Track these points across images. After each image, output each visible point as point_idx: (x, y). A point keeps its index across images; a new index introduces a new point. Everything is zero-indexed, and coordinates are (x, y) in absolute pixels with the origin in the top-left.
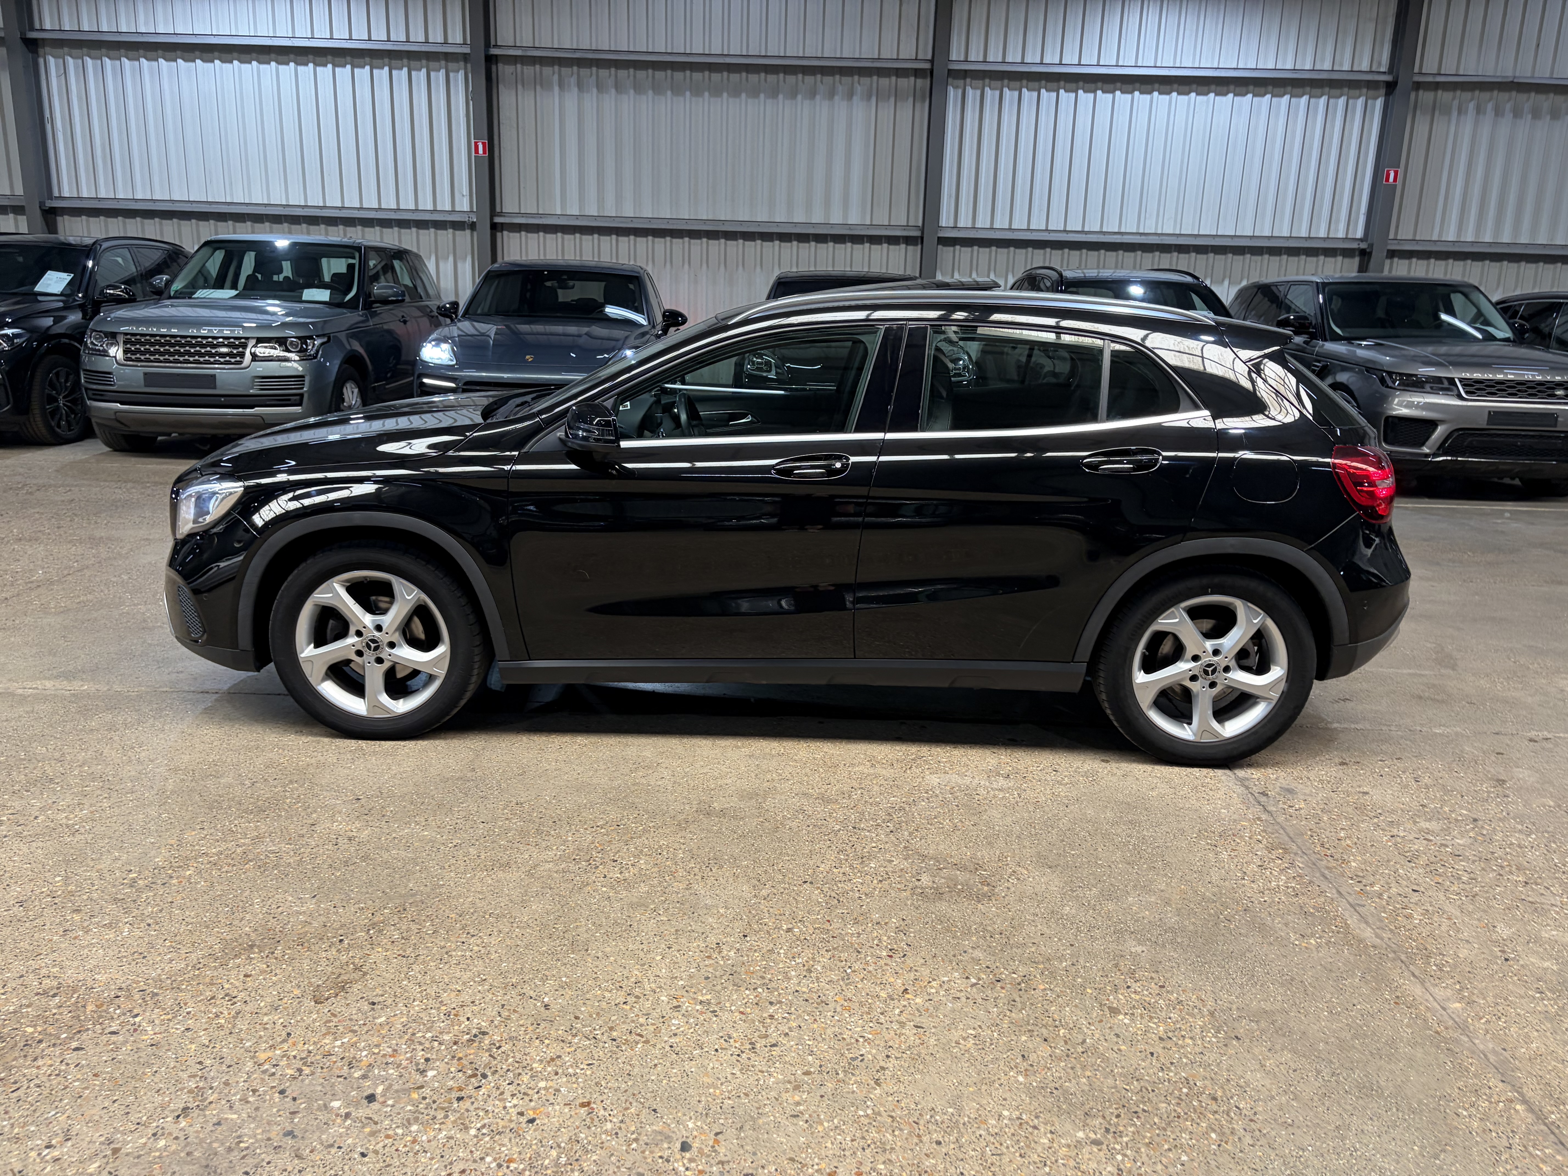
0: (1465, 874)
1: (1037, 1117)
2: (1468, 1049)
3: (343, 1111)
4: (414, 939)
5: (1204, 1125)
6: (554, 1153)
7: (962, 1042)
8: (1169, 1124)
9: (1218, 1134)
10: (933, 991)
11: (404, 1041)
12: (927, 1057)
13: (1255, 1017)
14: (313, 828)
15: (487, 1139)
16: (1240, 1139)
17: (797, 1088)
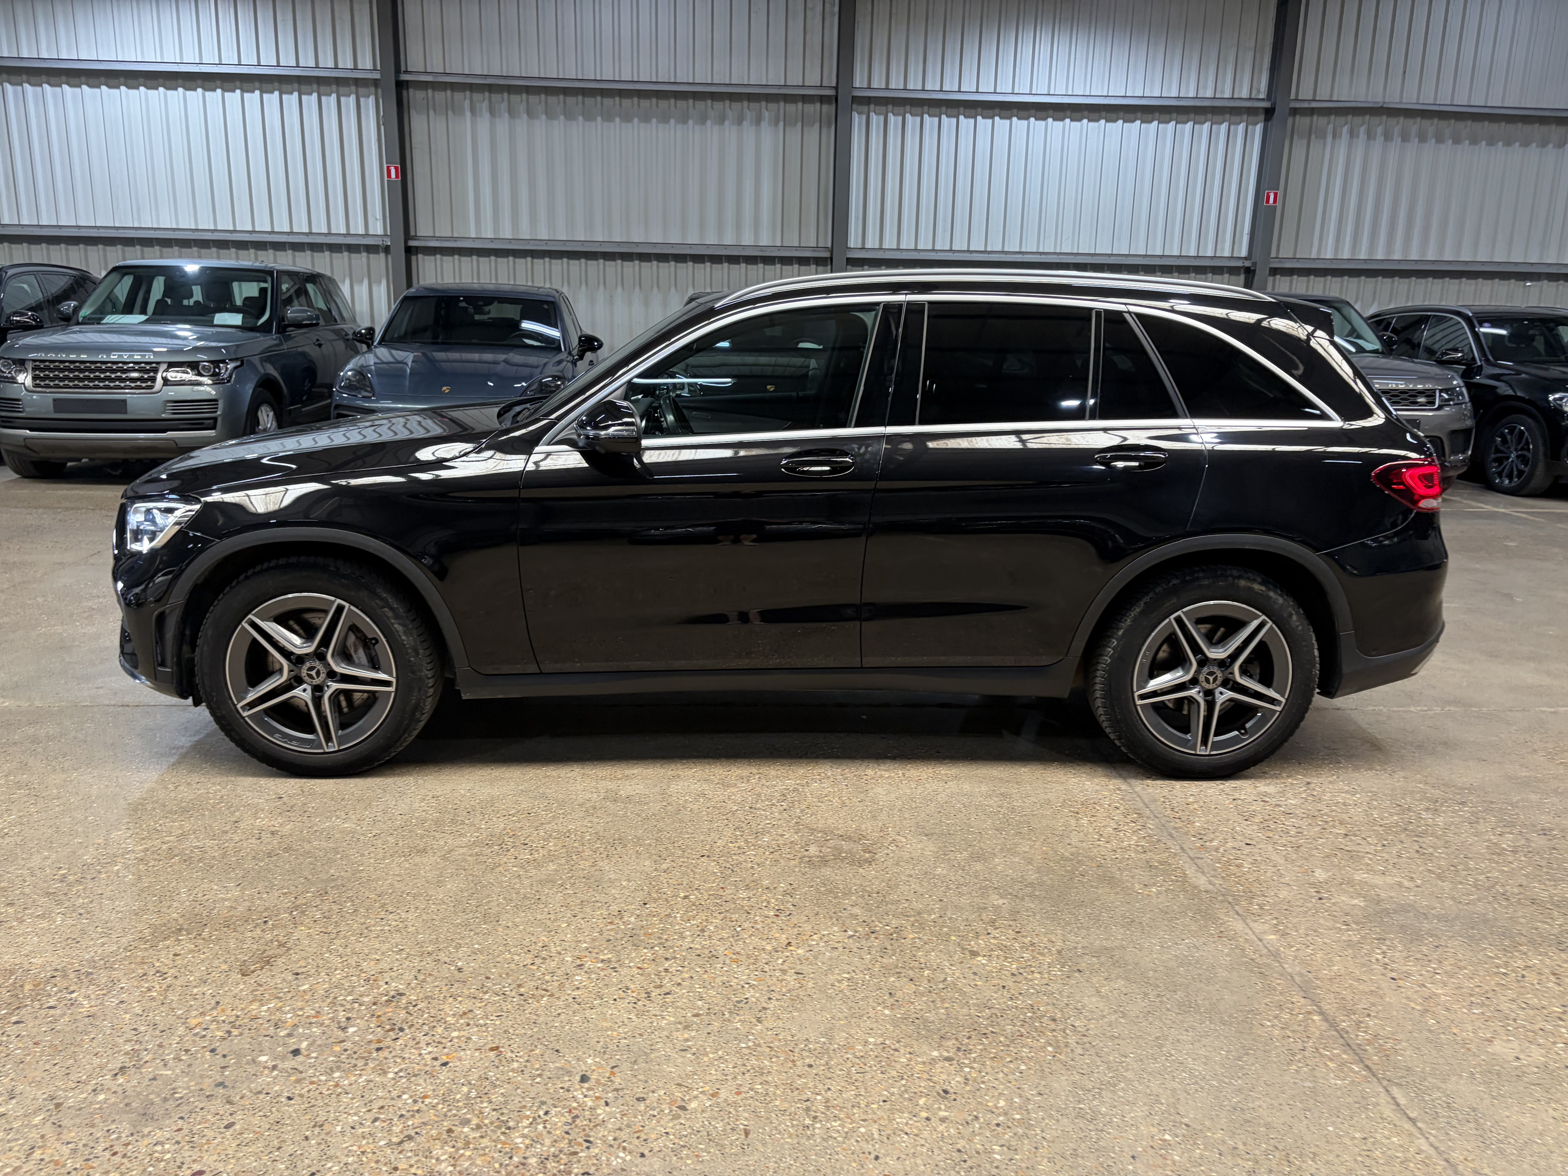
0: (1294, 829)
1: (899, 1042)
2: (1277, 972)
3: (270, 1064)
4: (334, 918)
5: (1042, 1041)
6: (465, 1089)
7: (837, 984)
8: (1012, 1041)
9: (1054, 1048)
10: (814, 943)
11: (326, 1004)
12: (805, 998)
13: (1097, 953)
14: (236, 825)
15: (404, 1080)
16: (1072, 1050)
17: (686, 1027)
